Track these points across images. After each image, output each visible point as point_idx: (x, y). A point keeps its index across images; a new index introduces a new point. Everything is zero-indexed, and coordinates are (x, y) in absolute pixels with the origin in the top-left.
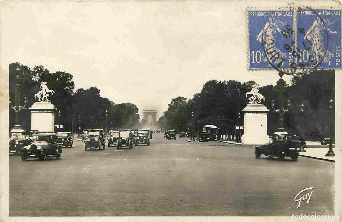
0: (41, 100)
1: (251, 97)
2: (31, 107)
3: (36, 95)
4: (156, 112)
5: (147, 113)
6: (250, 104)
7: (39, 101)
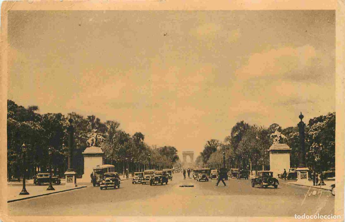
0: (92, 145)
1: (275, 138)
2: (84, 152)
3: (88, 142)
4: (193, 153)
5: (185, 154)
6: (275, 144)
7: (90, 147)
